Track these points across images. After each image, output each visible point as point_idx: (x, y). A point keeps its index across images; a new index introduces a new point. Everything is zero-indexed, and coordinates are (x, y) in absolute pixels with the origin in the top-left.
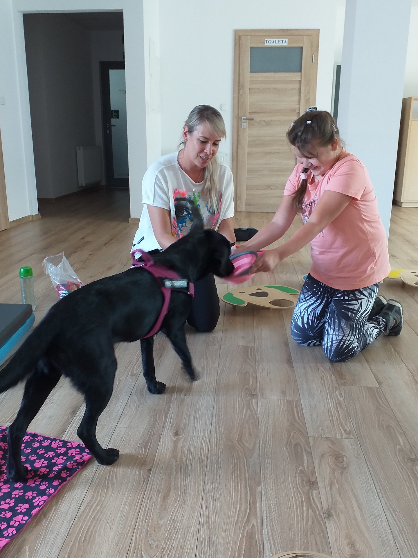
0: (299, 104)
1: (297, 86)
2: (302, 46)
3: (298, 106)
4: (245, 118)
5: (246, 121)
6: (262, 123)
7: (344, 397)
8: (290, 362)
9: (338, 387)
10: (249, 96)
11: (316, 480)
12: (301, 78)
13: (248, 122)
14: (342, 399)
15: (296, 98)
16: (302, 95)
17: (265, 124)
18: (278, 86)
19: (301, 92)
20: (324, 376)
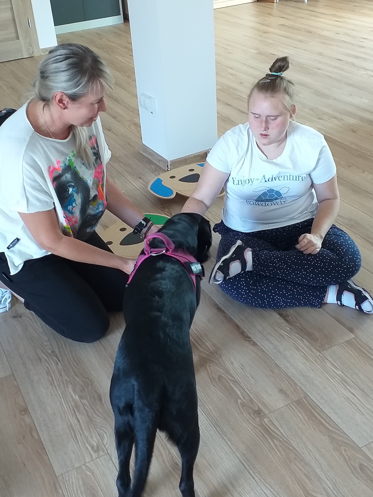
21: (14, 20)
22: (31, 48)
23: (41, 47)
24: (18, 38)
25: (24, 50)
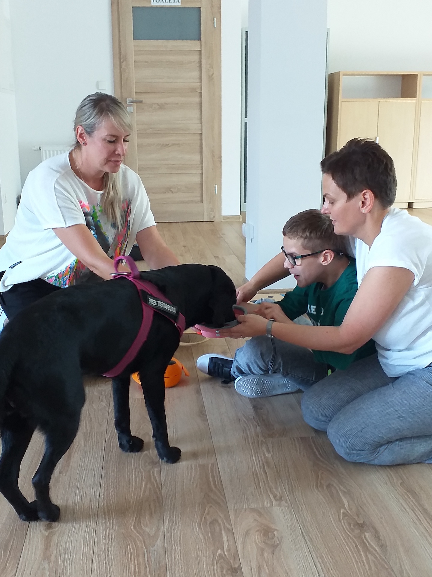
0: (201, 82)
1: (196, 58)
2: (200, 6)
3: (199, 84)
4: (132, 99)
5: (132, 103)
6: (154, 106)
7: (272, 453)
8: (203, 414)
9: (264, 441)
10: (134, 71)
11: (240, 566)
12: (201, 48)
13: (135, 104)
14: (270, 455)
15: (196, 74)
16: (204, 70)
17: (158, 107)
18: (172, 58)
19: (202, 65)
20: (247, 428)
21: (202, 184)
22: (213, 213)
23: (223, 214)
24: (202, 202)
25: (205, 214)
